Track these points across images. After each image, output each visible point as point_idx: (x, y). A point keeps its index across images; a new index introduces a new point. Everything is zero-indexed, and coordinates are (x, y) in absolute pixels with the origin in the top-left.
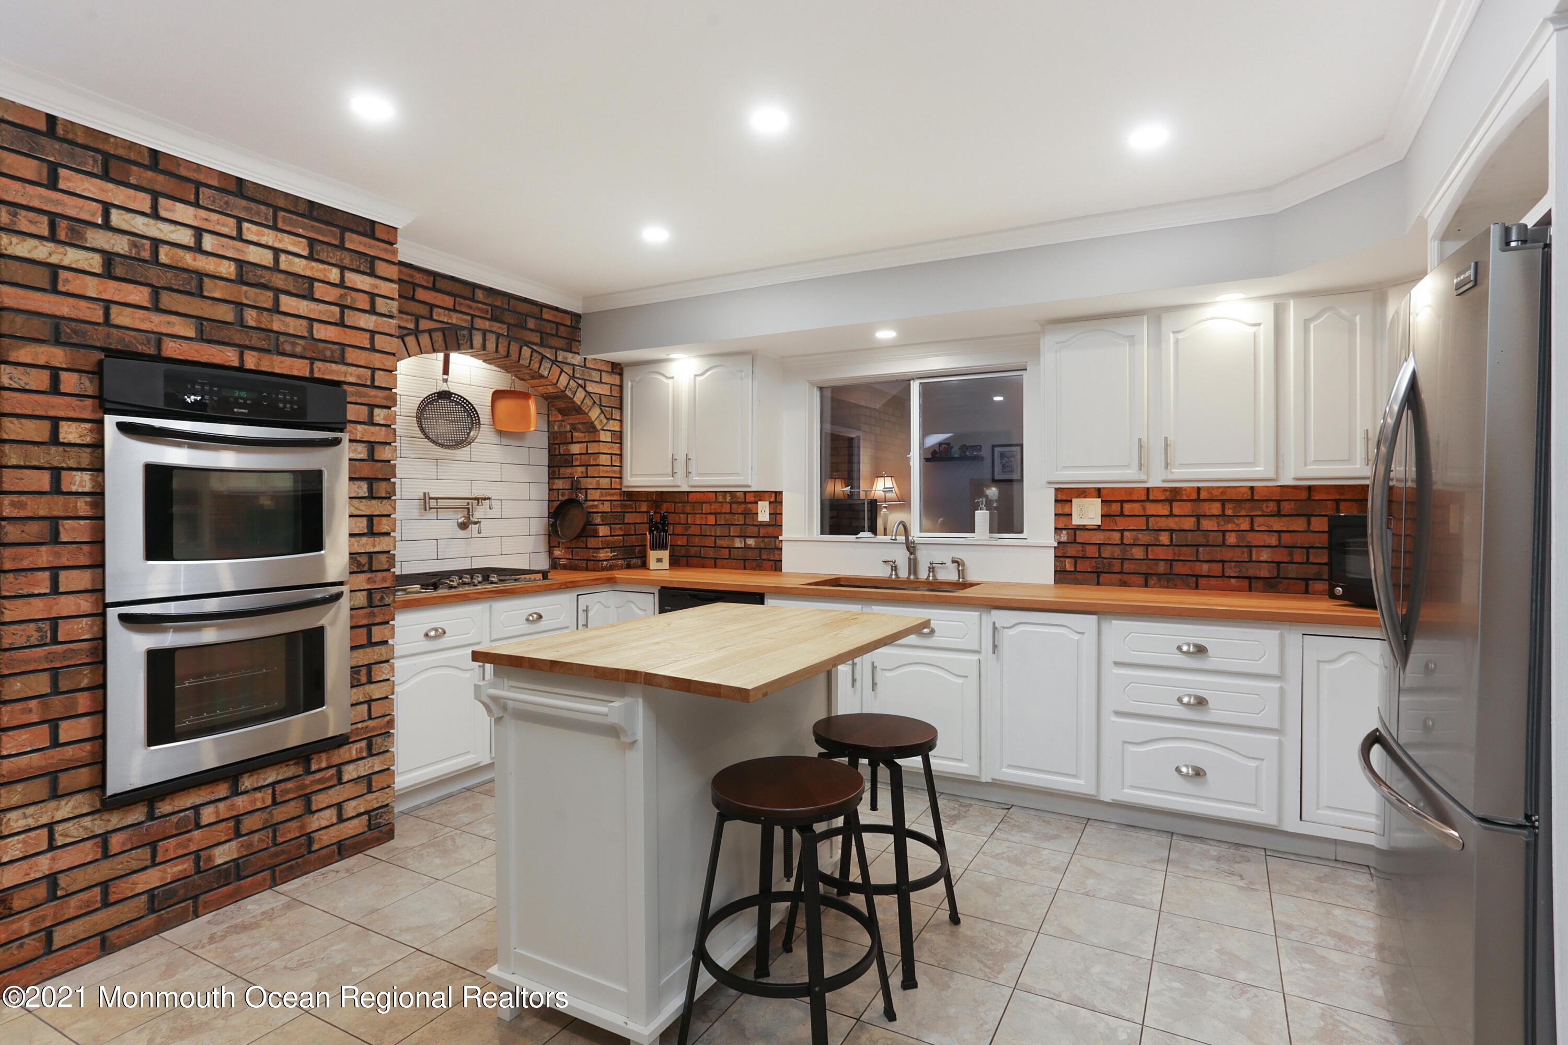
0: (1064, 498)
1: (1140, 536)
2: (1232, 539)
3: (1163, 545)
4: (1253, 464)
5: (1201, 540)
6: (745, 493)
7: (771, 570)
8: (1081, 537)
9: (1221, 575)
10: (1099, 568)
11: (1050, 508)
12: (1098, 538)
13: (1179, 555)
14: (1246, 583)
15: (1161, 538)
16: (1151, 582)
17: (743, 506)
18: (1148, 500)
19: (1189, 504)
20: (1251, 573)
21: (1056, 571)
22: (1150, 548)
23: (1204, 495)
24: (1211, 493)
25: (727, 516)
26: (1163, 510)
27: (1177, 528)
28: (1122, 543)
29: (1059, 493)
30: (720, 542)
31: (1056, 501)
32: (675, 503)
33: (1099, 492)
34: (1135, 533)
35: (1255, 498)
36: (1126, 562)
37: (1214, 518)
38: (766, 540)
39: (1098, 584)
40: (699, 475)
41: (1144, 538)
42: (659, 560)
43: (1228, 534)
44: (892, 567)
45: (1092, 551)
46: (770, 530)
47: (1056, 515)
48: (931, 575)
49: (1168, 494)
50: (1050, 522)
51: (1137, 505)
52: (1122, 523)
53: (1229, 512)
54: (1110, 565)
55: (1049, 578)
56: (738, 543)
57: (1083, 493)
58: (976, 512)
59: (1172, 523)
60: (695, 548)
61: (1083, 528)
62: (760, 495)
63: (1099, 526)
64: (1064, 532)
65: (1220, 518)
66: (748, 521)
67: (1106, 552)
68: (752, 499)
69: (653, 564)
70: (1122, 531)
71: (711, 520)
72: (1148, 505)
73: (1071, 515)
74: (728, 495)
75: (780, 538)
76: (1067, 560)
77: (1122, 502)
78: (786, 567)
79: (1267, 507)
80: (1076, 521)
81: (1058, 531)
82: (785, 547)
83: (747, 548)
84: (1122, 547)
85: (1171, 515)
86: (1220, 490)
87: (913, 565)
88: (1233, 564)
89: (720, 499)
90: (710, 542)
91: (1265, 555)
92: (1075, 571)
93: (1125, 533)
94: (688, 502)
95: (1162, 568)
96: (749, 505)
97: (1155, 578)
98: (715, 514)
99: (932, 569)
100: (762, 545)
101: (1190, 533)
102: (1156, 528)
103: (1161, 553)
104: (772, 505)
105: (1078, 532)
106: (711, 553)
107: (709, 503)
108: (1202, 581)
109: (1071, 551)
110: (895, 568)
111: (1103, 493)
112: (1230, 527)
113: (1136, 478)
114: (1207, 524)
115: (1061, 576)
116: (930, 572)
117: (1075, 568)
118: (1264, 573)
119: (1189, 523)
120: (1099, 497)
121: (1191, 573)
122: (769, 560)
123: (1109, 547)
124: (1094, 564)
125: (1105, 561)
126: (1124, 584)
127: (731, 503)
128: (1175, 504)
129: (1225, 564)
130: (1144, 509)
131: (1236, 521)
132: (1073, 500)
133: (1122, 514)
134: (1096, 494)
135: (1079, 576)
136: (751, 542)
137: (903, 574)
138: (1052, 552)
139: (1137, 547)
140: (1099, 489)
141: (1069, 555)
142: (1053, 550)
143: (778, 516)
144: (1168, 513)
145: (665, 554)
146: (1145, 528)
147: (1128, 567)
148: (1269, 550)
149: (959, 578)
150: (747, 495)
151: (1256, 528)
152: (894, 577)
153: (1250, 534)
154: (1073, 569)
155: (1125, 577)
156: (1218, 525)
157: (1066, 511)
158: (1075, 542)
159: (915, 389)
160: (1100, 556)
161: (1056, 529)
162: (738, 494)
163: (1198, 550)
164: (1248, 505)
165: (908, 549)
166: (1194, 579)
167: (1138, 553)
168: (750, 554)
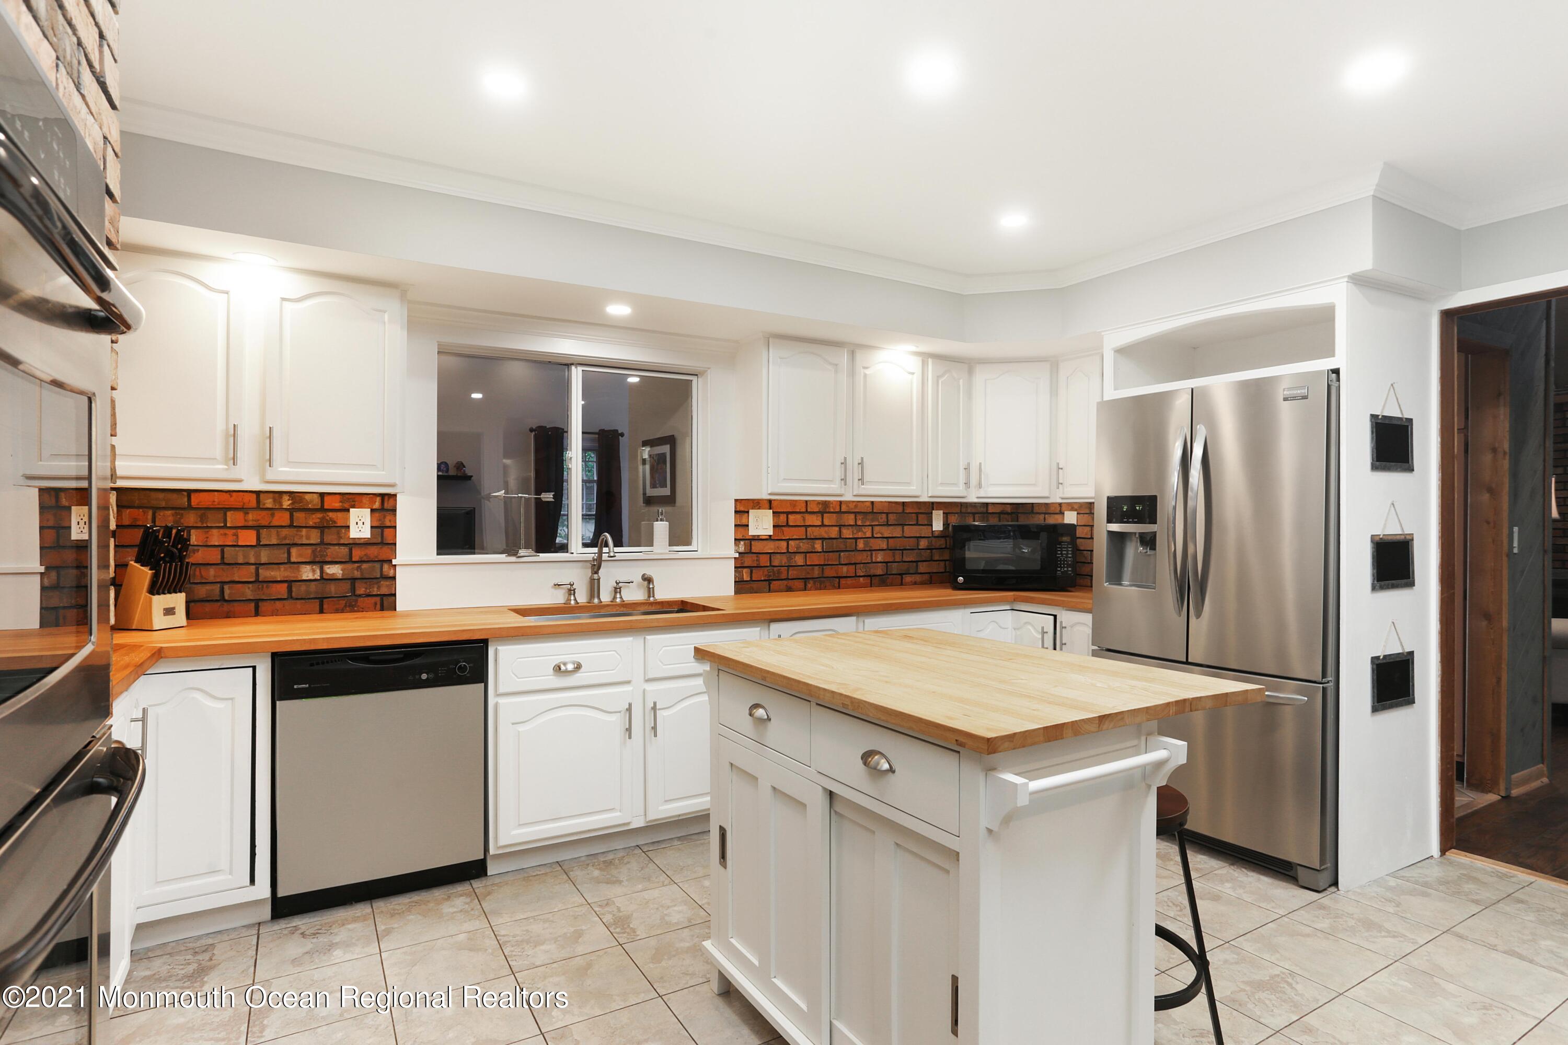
0: (742, 509)
1: (801, 544)
2: (861, 545)
3: (818, 552)
4: (909, 484)
5: (842, 547)
6: (322, 495)
7: (375, 610)
8: (757, 547)
9: (854, 575)
10: (770, 576)
11: (730, 519)
12: (770, 547)
13: (828, 560)
14: (868, 580)
15: (816, 546)
16: (809, 586)
17: (319, 515)
18: (807, 512)
19: (835, 515)
20: (872, 572)
21: (735, 582)
22: (808, 555)
23: (844, 508)
24: (848, 506)
25: (285, 532)
26: (815, 520)
27: (827, 537)
28: (788, 552)
29: (738, 503)
30: (265, 574)
31: (736, 512)
32: (155, 509)
33: (770, 504)
34: (797, 542)
35: (874, 511)
36: (791, 568)
37: (850, 528)
38: (365, 566)
39: (769, 591)
40: (289, 463)
41: (804, 546)
42: (169, 611)
43: (859, 540)
44: (570, 590)
45: (764, 561)
46: (373, 552)
47: (735, 525)
48: (618, 596)
49: (820, 506)
50: (730, 533)
51: (798, 516)
52: (788, 533)
53: (859, 523)
54: (779, 572)
55: (730, 589)
56: (308, 573)
57: (757, 504)
59: (823, 532)
60: (208, 587)
61: (757, 538)
62: (351, 500)
63: (770, 536)
64: (742, 543)
65: (854, 527)
66: (329, 538)
67: (777, 561)
68: (337, 505)
69: (159, 621)
70: (788, 540)
71: (248, 537)
72: (807, 516)
73: (748, 526)
74: (286, 497)
75: (394, 562)
76: (745, 570)
77: (788, 513)
78: (402, 604)
79: (881, 518)
80: (753, 531)
81: (737, 542)
82: (400, 574)
83: (325, 579)
84: (787, 554)
85: (823, 525)
86: (854, 504)
87: (594, 587)
88: (862, 565)
89: (269, 503)
90: (247, 574)
91: (880, 557)
92: (751, 580)
93: (790, 542)
94: (190, 507)
95: (816, 572)
96: (331, 514)
97: (811, 581)
98: (258, 528)
99: (617, 590)
100: (357, 574)
101: (835, 541)
102: (812, 537)
103: (814, 559)
104: (377, 514)
105: (753, 543)
106: (248, 592)
107: (244, 510)
108: (843, 581)
109: (748, 561)
110: (571, 591)
111: (774, 504)
112: (860, 535)
114: (847, 533)
115: (741, 587)
116: (616, 593)
117: (751, 577)
118: (879, 572)
119: (834, 532)
120: (770, 509)
121: (836, 575)
122: (368, 595)
123: (778, 556)
124: (766, 573)
125: (775, 569)
126: (789, 589)
127: (291, 511)
128: (825, 515)
129: (857, 566)
130: (804, 520)
131: (863, 529)
132: (751, 511)
133: (787, 525)
134: (768, 505)
135: (755, 585)
136: (334, 570)
137: (582, 597)
138: (732, 564)
139: (799, 554)
140: (770, 501)
141: (745, 565)
142: (733, 560)
143: (387, 531)
144: (820, 524)
145: (178, 600)
146: (805, 537)
147: (793, 573)
148: (882, 552)
149: (649, 597)
150: (326, 498)
151: (875, 536)
152: (573, 602)
153: (872, 540)
154: (749, 579)
155: (790, 583)
156: (853, 533)
157: (744, 522)
158: (750, 552)
160: (771, 565)
161: (736, 539)
162: (307, 497)
163: (840, 555)
164: (870, 517)
165: (599, 568)
166: (837, 580)
167: (799, 560)
168: (332, 589)
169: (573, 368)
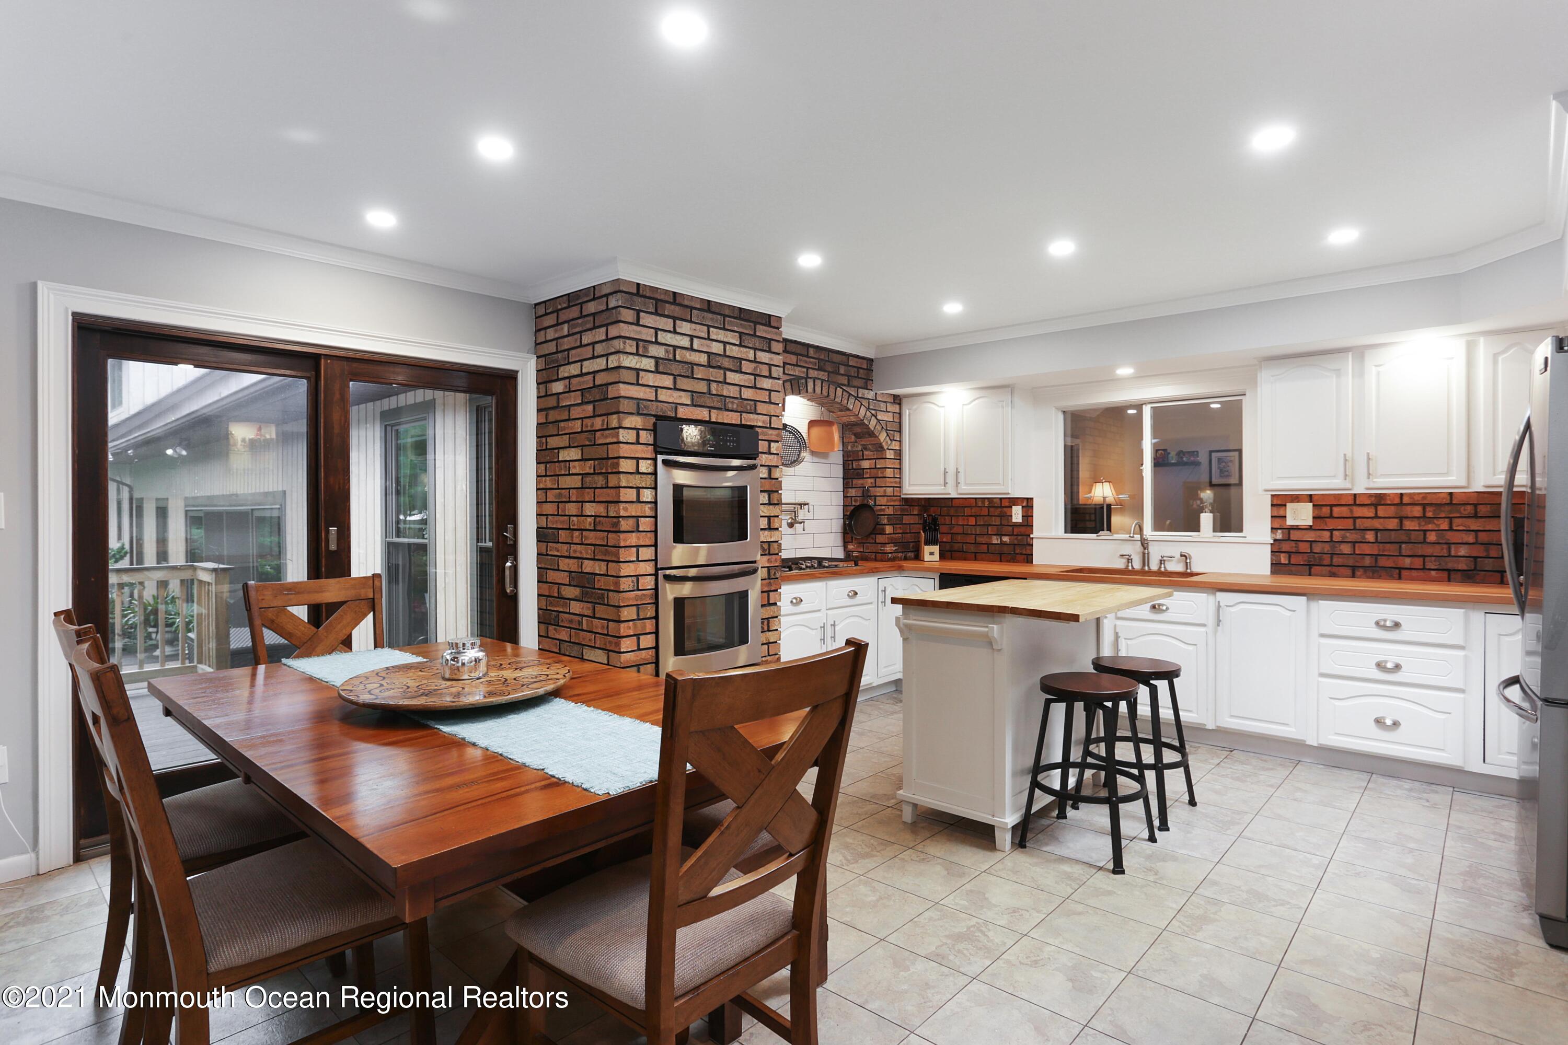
0: (1279, 503)
1: (1348, 535)
2: (1432, 537)
3: (1369, 542)
4: (1447, 474)
5: (1404, 538)
6: (1001, 499)
7: (1024, 562)
8: (1295, 535)
9: (1422, 567)
10: (1311, 561)
11: (1267, 511)
12: (1310, 536)
13: (1384, 551)
14: (1445, 574)
15: (1367, 537)
16: (1358, 573)
17: (1000, 510)
18: (1355, 504)
19: (1392, 507)
20: (1450, 566)
21: (1272, 564)
22: (1357, 545)
23: (1406, 500)
24: (1413, 498)
25: (986, 518)
26: (1369, 512)
27: (1381, 528)
28: (1332, 541)
29: (1275, 498)
30: (979, 539)
31: (1272, 505)
32: (941, 507)
33: (1310, 498)
34: (1343, 532)
35: (1454, 502)
36: (1335, 556)
37: (1416, 519)
38: (1019, 537)
39: (1310, 575)
40: (966, 484)
41: (1351, 536)
42: (932, 554)
43: (1428, 533)
44: (1128, 559)
45: (1304, 547)
46: (1023, 529)
47: (1272, 517)
48: (1163, 566)
49: (1373, 499)
50: (1267, 524)
51: (1345, 509)
52: (1331, 524)
53: (1430, 514)
54: (1320, 559)
55: (1266, 569)
56: (995, 540)
57: (1296, 499)
58: (1202, 514)
59: (1377, 524)
60: (958, 545)
61: (1297, 528)
62: (1014, 501)
63: (1311, 526)
64: (1279, 531)
65: (1421, 520)
66: (1004, 522)
67: (1317, 548)
68: (1007, 504)
69: (927, 557)
70: (1331, 531)
71: (972, 521)
72: (1355, 508)
73: (1285, 517)
74: (986, 501)
75: (1031, 536)
76: (1282, 555)
77: (1331, 506)
78: (1036, 560)
79: (1465, 510)
80: (1290, 522)
81: (1274, 531)
82: (1035, 542)
83: (1003, 544)
84: (1331, 544)
85: (1376, 517)
86: (1421, 496)
87: (1145, 559)
88: (1433, 558)
89: (980, 504)
90: (971, 539)
91: (1463, 551)
92: (1289, 564)
93: (1334, 532)
94: (952, 506)
95: (1367, 561)
96: (1005, 509)
97: (1361, 570)
98: (976, 516)
99: (1162, 562)
100: (1016, 542)
101: (1393, 533)
102: (1362, 528)
103: (1367, 549)
104: (1024, 509)
105: (1291, 531)
106: (972, 548)
107: (971, 507)
108: (1404, 573)
109: (1286, 547)
110: (1129, 560)
111: (1314, 498)
112: (1430, 527)
113: (1342, 486)
114: (1408, 525)
115: (1276, 568)
116: (1161, 564)
117: (1289, 561)
118: (1462, 566)
119: (1393, 524)
120: (1311, 502)
121: (1394, 566)
122: (1021, 554)
123: (1320, 544)
124: (1306, 558)
125: (1316, 555)
126: (1333, 575)
127: (988, 507)
128: (1379, 507)
129: (1426, 558)
130: (1351, 511)
131: (1436, 522)
132: (1288, 505)
133: (1331, 516)
134: (1308, 499)
135: (1293, 568)
136: (1006, 539)
137: (1137, 565)
138: (1269, 548)
139: (1345, 544)
140: (1311, 496)
141: (1283, 550)
142: (1270, 546)
143: (1029, 518)
144: (1373, 515)
145: (936, 549)
146: (1352, 528)
147: (1336, 560)
148: (1466, 546)
149: (1187, 569)
150: (1003, 501)
151: (1455, 528)
152: (1130, 568)
153: (1450, 533)
154: (1287, 562)
155: (1334, 569)
156: (1419, 524)
157: (1281, 513)
158: (1289, 539)
159: (1147, 412)
160: (1311, 552)
161: (1272, 528)
162: (995, 500)
163: (1400, 546)
164: (1447, 508)
165: (1142, 545)
166: (1397, 571)
167: (1346, 549)
168: (1005, 549)
169: (1144, 406)
